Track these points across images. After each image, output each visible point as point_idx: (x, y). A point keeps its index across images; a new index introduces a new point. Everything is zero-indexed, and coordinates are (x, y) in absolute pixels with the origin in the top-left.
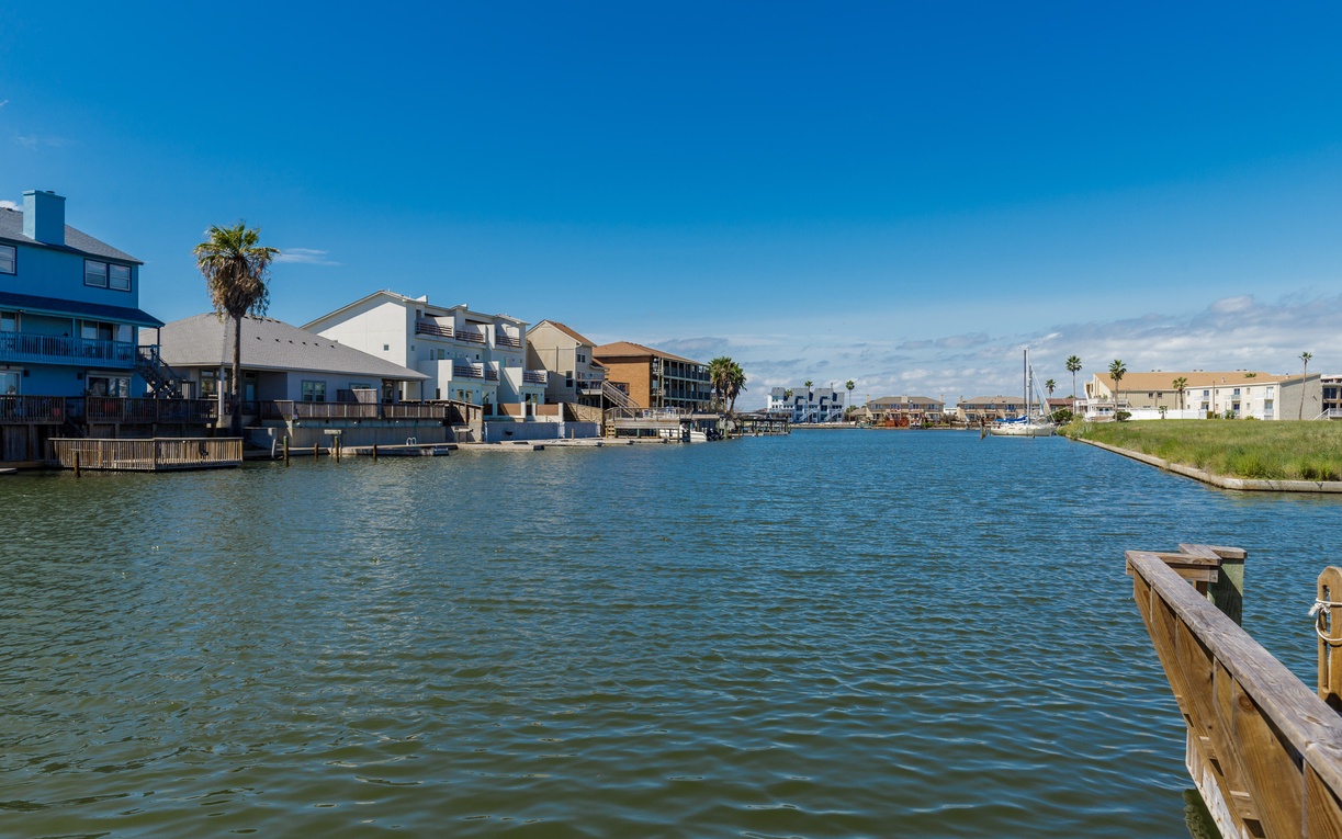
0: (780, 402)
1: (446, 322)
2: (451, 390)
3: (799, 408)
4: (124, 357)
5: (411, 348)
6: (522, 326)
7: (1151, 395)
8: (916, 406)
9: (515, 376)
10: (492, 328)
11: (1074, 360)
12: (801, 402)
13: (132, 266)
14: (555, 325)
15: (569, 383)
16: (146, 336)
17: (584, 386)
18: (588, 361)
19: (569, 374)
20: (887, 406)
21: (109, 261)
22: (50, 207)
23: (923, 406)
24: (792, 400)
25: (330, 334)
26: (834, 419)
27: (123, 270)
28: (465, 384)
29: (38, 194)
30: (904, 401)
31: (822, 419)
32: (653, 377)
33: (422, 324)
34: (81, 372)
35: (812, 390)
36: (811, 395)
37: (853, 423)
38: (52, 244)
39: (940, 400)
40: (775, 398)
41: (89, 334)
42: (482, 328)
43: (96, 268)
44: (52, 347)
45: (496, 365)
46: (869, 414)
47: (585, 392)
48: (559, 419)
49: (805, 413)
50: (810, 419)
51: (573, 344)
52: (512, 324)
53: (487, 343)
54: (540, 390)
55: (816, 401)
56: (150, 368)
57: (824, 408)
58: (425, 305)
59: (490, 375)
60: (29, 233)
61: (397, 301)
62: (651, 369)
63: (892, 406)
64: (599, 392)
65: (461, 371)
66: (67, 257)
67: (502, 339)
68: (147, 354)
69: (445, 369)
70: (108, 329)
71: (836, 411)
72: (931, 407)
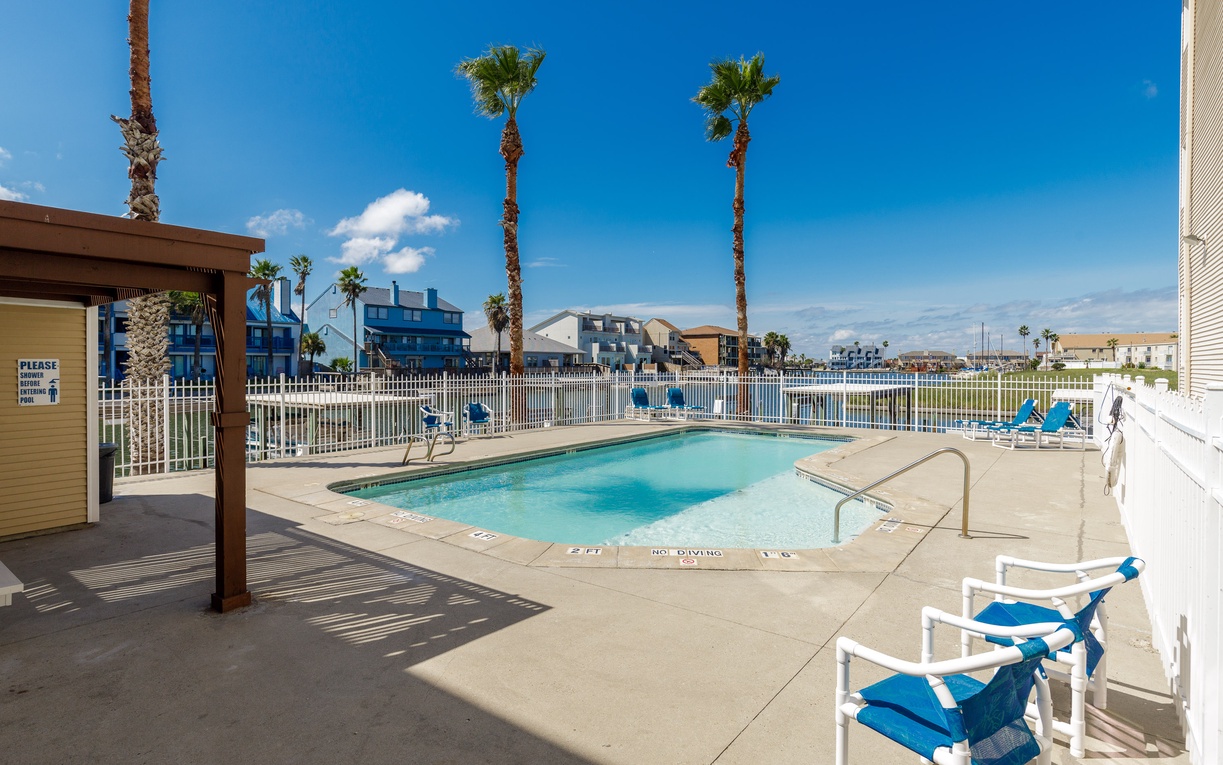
0: (838, 355)
1: (599, 324)
2: (598, 358)
3: (851, 359)
4: (457, 351)
5: (580, 338)
6: (640, 323)
7: (1094, 350)
8: (933, 358)
9: (634, 349)
10: (623, 324)
11: (1024, 328)
12: (852, 355)
13: (460, 314)
14: (659, 320)
15: (666, 352)
16: (465, 342)
17: (673, 353)
18: (676, 339)
19: (665, 347)
20: (913, 357)
21: (452, 313)
22: (432, 293)
23: (939, 357)
24: (845, 354)
25: (542, 333)
26: (876, 366)
27: (457, 316)
28: (606, 355)
29: (429, 289)
30: (926, 354)
31: (867, 366)
32: (720, 346)
33: (586, 324)
34: (443, 357)
35: (860, 346)
36: (859, 351)
37: (888, 369)
38: (434, 308)
39: (953, 353)
40: (834, 353)
41: (445, 342)
42: (618, 325)
43: (447, 316)
44: (433, 349)
45: (624, 344)
46: (900, 363)
47: (673, 356)
48: (655, 371)
49: (855, 363)
50: (858, 366)
51: (667, 331)
52: (635, 321)
53: (621, 333)
54: (648, 356)
55: (863, 354)
56: (467, 354)
57: (869, 359)
58: (589, 315)
59: (620, 349)
60: (425, 305)
61: (574, 315)
62: (719, 341)
63: (918, 358)
64: (680, 356)
65: (604, 348)
66: (438, 313)
67: (629, 329)
68: (465, 348)
69: (596, 347)
70: (452, 340)
71: (877, 361)
72: (945, 358)
